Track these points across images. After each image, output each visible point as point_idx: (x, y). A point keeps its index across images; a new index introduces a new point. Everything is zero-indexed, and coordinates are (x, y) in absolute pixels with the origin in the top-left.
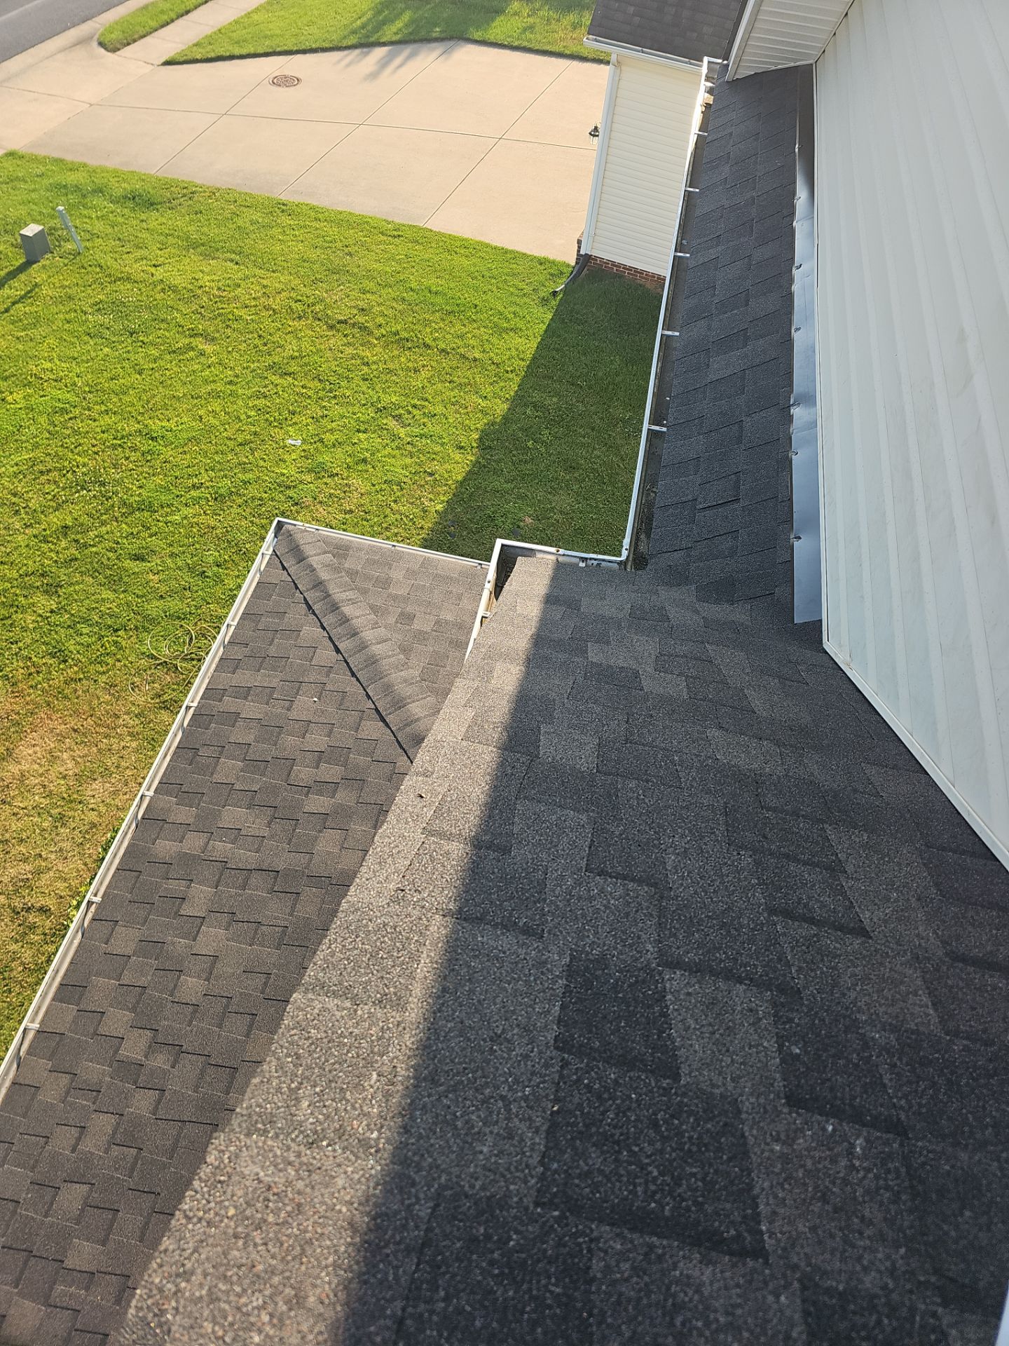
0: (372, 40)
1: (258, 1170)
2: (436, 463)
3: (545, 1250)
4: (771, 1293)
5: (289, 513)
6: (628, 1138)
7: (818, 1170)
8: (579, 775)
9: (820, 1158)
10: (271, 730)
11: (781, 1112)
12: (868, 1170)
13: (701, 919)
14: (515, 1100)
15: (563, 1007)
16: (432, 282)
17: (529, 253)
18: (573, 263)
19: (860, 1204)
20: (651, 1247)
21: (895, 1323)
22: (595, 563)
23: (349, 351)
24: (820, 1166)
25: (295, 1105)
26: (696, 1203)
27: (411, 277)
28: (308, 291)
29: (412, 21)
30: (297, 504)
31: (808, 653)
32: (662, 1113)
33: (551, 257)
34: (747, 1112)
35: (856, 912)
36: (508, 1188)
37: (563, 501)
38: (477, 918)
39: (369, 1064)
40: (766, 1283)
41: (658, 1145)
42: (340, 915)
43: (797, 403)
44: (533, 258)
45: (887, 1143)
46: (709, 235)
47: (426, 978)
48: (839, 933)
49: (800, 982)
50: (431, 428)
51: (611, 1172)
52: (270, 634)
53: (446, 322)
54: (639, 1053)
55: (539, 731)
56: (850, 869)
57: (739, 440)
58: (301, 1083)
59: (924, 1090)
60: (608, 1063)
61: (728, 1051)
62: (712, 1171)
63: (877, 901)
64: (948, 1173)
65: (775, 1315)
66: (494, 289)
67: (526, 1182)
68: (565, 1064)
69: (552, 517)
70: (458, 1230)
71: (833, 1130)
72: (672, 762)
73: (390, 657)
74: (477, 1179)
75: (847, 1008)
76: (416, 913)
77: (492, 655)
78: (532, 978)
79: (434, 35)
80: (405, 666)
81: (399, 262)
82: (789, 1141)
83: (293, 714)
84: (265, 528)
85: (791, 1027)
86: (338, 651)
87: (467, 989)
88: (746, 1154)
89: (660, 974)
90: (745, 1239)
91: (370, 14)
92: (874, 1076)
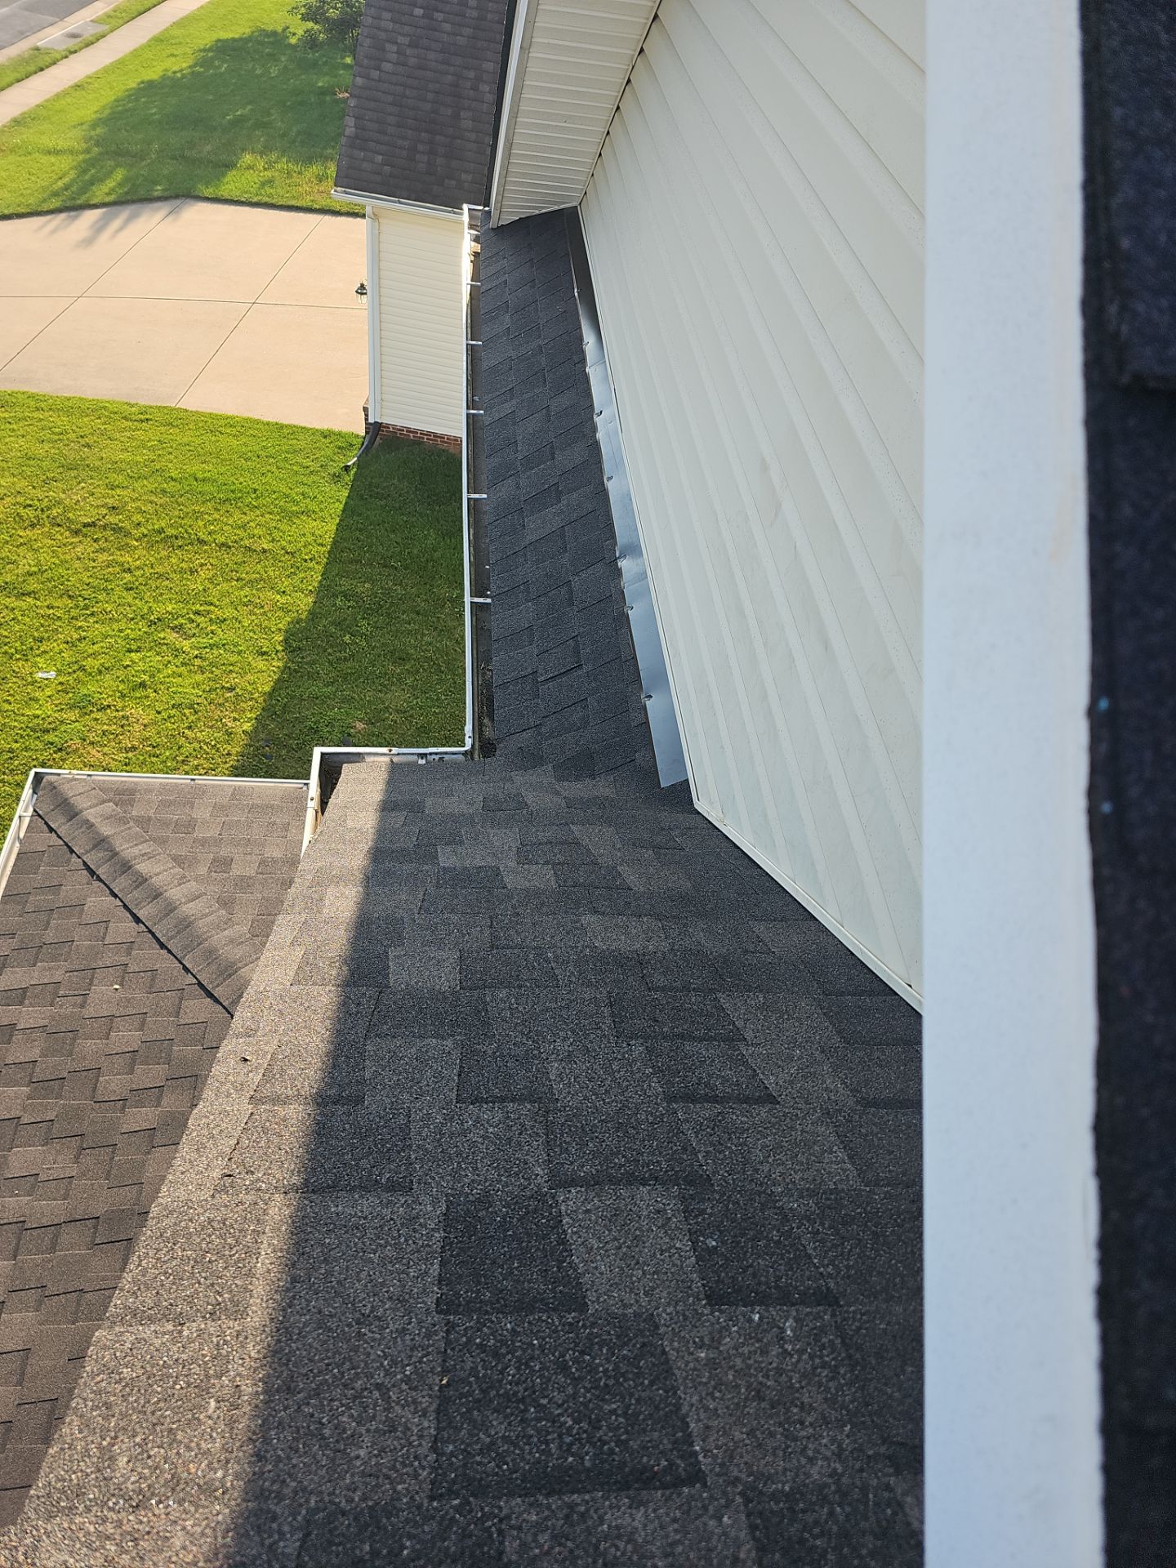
0: (79, 202)
1: (67, 1558)
2: (234, 675)
3: (448, 1548)
4: (711, 1517)
5: (51, 763)
6: (534, 1392)
7: (749, 1367)
8: (440, 997)
9: (750, 1352)
10: (61, 1037)
11: (702, 1314)
12: (801, 1352)
13: (595, 1126)
14: (394, 1386)
15: (442, 1264)
16: (196, 468)
17: (309, 426)
18: (363, 433)
19: (798, 1391)
20: (572, 1507)
21: (848, 1509)
22: (437, 757)
23: (103, 557)
24: (751, 1362)
25: (109, 1467)
26: (619, 1443)
27: (170, 465)
28: (39, 494)
29: (126, 180)
30: (60, 750)
31: (680, 817)
32: (570, 1352)
33: (336, 429)
34: (665, 1325)
35: (760, 1080)
36: (395, 1491)
37: (398, 697)
38: (329, 1187)
39: (204, 1390)
40: (705, 1508)
41: (570, 1390)
42: (150, 1223)
43: (623, 556)
44: (315, 432)
45: (818, 1317)
46: (501, 388)
47: (269, 1271)
48: (744, 1106)
49: (709, 1169)
50: (221, 635)
51: (517, 1437)
52: (43, 917)
53: (221, 512)
54: (538, 1293)
55: (387, 957)
56: (749, 1035)
57: (571, 603)
58: (116, 1437)
59: (851, 1250)
60: (503, 1313)
61: (638, 1263)
62: (633, 1402)
63: (780, 1063)
64: (885, 1330)
65: (719, 1541)
66: (274, 469)
67: (416, 1476)
68: (451, 1327)
69: (387, 718)
70: (337, 1555)
71: (759, 1318)
72: (547, 961)
73: (206, 915)
74: (355, 1490)
75: (761, 1185)
76: (250, 1198)
77: (322, 880)
78: (402, 1240)
79: (156, 194)
80: (229, 923)
81: (152, 449)
82: (715, 1343)
83: (90, 1011)
84: (20, 785)
85: (703, 1220)
86: (138, 920)
87: (323, 1271)
88: (669, 1372)
89: (553, 1198)
90: (678, 1466)
91: (72, 174)
92: (798, 1249)
